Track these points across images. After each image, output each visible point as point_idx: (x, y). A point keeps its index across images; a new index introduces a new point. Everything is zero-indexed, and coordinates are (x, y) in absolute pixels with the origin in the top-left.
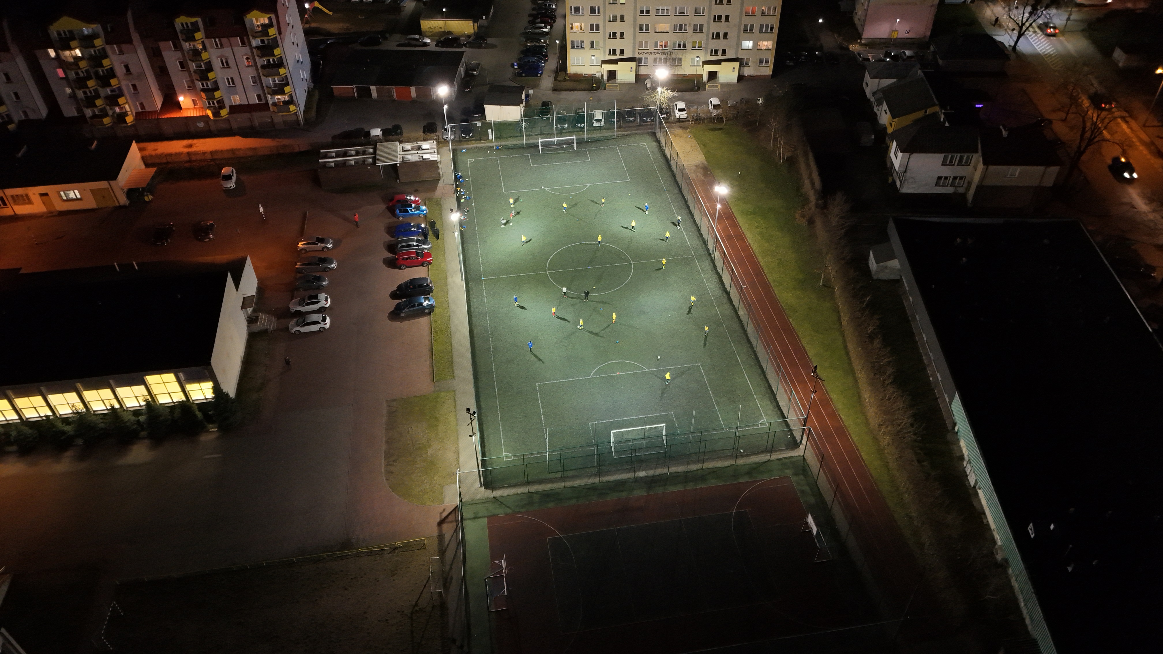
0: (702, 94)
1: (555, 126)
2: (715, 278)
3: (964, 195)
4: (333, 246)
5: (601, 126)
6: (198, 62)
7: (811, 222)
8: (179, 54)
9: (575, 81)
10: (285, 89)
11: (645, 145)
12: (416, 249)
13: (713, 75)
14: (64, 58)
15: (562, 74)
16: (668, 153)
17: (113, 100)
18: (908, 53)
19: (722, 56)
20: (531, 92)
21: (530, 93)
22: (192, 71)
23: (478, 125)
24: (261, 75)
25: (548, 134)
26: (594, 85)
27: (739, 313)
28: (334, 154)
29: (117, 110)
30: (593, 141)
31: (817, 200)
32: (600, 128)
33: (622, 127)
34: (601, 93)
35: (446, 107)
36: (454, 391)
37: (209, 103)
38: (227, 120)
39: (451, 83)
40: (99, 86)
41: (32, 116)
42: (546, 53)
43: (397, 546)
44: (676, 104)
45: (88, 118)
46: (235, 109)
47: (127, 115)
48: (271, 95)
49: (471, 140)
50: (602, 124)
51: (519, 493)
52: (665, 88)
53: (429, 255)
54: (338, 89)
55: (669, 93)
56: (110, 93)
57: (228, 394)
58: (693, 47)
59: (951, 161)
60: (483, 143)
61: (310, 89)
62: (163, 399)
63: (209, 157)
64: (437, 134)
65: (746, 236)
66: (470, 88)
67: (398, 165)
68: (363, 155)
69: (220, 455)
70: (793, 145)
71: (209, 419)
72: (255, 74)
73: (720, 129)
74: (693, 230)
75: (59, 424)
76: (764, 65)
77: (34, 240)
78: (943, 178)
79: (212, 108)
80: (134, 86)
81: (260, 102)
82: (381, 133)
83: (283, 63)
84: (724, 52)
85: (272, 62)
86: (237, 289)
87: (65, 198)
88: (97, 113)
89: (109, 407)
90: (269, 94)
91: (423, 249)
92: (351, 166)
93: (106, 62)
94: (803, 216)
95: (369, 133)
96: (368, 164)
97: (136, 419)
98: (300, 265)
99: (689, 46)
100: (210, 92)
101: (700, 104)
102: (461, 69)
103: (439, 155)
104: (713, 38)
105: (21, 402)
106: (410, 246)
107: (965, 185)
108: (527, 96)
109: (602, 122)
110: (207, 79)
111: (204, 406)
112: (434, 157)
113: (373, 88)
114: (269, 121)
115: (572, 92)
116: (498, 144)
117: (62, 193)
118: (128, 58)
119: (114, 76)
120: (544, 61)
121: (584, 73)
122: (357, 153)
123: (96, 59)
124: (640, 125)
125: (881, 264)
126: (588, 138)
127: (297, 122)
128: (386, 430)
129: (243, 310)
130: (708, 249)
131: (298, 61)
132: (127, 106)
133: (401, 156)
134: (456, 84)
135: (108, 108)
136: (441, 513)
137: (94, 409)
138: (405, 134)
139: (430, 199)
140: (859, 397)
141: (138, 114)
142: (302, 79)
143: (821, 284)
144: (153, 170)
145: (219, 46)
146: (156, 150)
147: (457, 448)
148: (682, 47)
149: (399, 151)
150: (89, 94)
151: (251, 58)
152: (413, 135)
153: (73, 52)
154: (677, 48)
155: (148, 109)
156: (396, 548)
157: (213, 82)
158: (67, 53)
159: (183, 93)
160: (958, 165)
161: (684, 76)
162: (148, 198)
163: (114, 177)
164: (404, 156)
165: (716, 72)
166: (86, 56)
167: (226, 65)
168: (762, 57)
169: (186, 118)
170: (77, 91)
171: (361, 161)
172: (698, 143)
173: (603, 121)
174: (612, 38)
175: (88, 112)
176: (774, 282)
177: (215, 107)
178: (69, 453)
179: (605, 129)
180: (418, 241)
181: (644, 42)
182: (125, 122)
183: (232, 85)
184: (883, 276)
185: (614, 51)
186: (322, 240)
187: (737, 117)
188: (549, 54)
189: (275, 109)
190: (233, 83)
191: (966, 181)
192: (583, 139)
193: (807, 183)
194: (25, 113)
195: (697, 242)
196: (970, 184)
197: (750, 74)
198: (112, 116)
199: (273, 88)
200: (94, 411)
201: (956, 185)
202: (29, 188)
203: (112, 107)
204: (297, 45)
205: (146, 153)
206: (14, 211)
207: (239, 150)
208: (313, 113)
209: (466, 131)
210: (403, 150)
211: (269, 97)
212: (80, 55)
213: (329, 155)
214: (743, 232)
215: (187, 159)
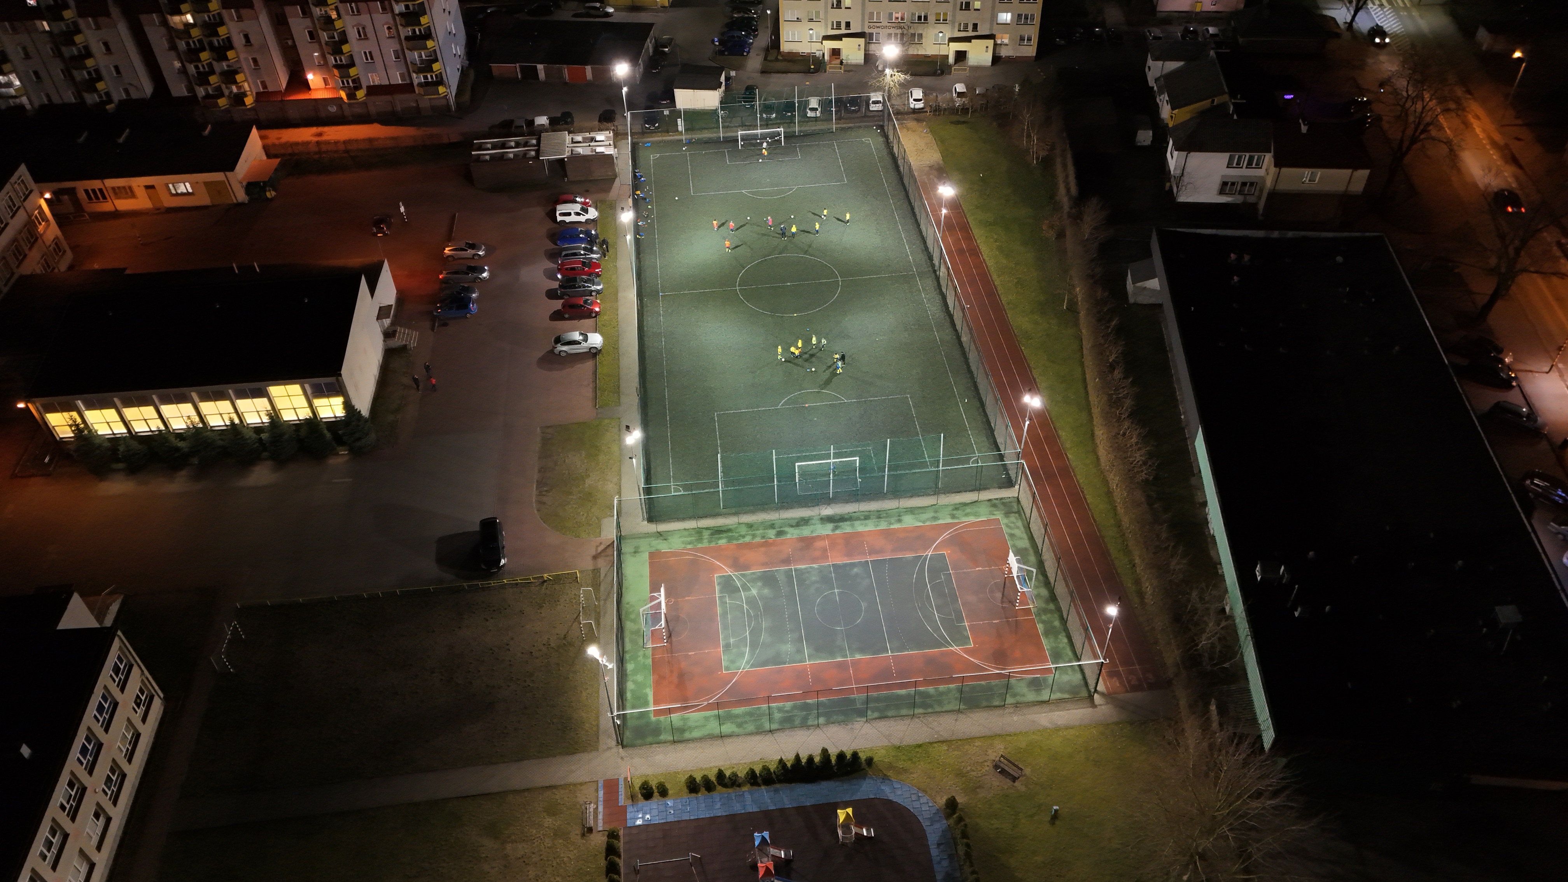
0: (947, 78)
1: (758, 115)
2: (938, 298)
3: (1254, 205)
4: (485, 252)
5: (816, 117)
6: (330, 32)
7: (1061, 235)
8: (308, 22)
9: (789, 61)
10: (434, 66)
11: (869, 140)
12: (583, 258)
13: (961, 56)
14: (172, 25)
15: (774, 52)
16: (895, 150)
17: (230, 76)
18: (1212, 30)
19: (973, 31)
20: (733, 73)
21: (731, 75)
22: (323, 43)
23: (665, 114)
24: (405, 48)
25: (750, 126)
26: (812, 67)
27: (962, 340)
28: (489, 146)
29: (234, 89)
30: (806, 136)
31: (1071, 208)
32: (816, 119)
33: (843, 118)
34: (820, 77)
35: (625, 90)
36: (619, 419)
37: (343, 83)
38: (364, 104)
39: (634, 61)
40: (214, 59)
41: (135, 95)
42: (756, 26)
43: (546, 579)
44: (911, 91)
45: (200, 99)
46: (373, 90)
47: (246, 96)
48: (417, 73)
49: (655, 132)
50: (818, 114)
51: (687, 528)
52: (895, 70)
53: (598, 266)
54: (497, 68)
55: (900, 76)
56: (226, 68)
57: (360, 411)
58: (936, 20)
59: (1238, 164)
60: (670, 136)
61: (465, 68)
62: (288, 416)
63: (342, 147)
64: (616, 123)
65: (982, 251)
66: (658, 69)
67: (566, 159)
68: (524, 147)
69: (351, 480)
70: (1049, 142)
71: (339, 441)
72: (398, 47)
73: (964, 122)
74: (918, 242)
75: (172, 439)
76: (1025, 44)
77: (140, 239)
78: (1230, 183)
79: (346, 89)
80: (255, 61)
81: (403, 82)
82: (548, 122)
83: (431, 33)
84: (975, 26)
85: (418, 33)
86: (372, 295)
87: (174, 192)
88: (211, 92)
89: (228, 423)
90: (414, 72)
91: (592, 258)
92: (510, 159)
93: (222, 30)
94: (1051, 227)
95: (533, 122)
96: (530, 158)
97: (258, 437)
98: (447, 274)
99: (931, 19)
100: (344, 68)
101: (942, 91)
102: (649, 45)
103: (616, 149)
104: (961, 9)
105: (130, 413)
106: (575, 254)
107: (1256, 194)
108: (728, 79)
109: (818, 112)
110: (341, 52)
111: (334, 425)
112: (610, 151)
113: (540, 67)
114: (415, 105)
115: (784, 75)
116: (689, 137)
117: (171, 186)
118: (248, 26)
119: (231, 47)
120: (753, 37)
121: (801, 52)
122: (518, 145)
123: (211, 27)
124: (865, 116)
125: (1139, 284)
126: (800, 131)
127: (448, 106)
128: (539, 458)
129: (379, 321)
130: (933, 266)
131: (450, 33)
132: (246, 85)
133: (570, 149)
134: (642, 64)
135: (223, 86)
136: (597, 547)
137: (211, 425)
138: (577, 124)
139: (603, 201)
140: (1093, 435)
141: (258, 94)
142: (455, 54)
143: (1065, 308)
144: (277, 161)
145: (356, 13)
146: (280, 138)
147: (620, 479)
148: (923, 19)
149: (567, 142)
150: (201, 69)
151: (393, 28)
152: (588, 124)
153: (183, 17)
154: (917, 21)
155: (271, 89)
156: (545, 581)
157: (348, 56)
158: (176, 19)
159: (312, 69)
160: (1247, 168)
161: (926, 56)
162: (271, 194)
163: (231, 167)
164: (573, 148)
165: (965, 52)
166: (199, 22)
167: (363, 35)
168: (1022, 34)
169: (315, 100)
170: (187, 65)
171: (522, 154)
172: (935, 139)
173: (819, 110)
174: (836, 8)
175: (201, 92)
176: (1009, 304)
177: (349, 88)
178: (183, 473)
179: (822, 121)
180: (585, 249)
181: (875, 13)
182: (244, 104)
183: (370, 61)
184: (1143, 300)
185: (839, 24)
186: (473, 246)
187: (986, 108)
188: (759, 28)
189: (422, 91)
190: (372, 58)
191: (1258, 188)
192: (793, 132)
193: (1062, 190)
194: (127, 91)
195: (922, 257)
196: (1261, 191)
197: (1007, 55)
198: (229, 97)
199: (419, 65)
200: (211, 427)
201: (1246, 192)
202: (133, 179)
203: (229, 86)
204: (449, 12)
205: (268, 142)
206: (115, 207)
207: (377, 139)
208: (467, 97)
209: (651, 119)
210: (573, 142)
211: (414, 75)
212: (191, 21)
213: (484, 146)
214: (978, 246)
215: (316, 149)
